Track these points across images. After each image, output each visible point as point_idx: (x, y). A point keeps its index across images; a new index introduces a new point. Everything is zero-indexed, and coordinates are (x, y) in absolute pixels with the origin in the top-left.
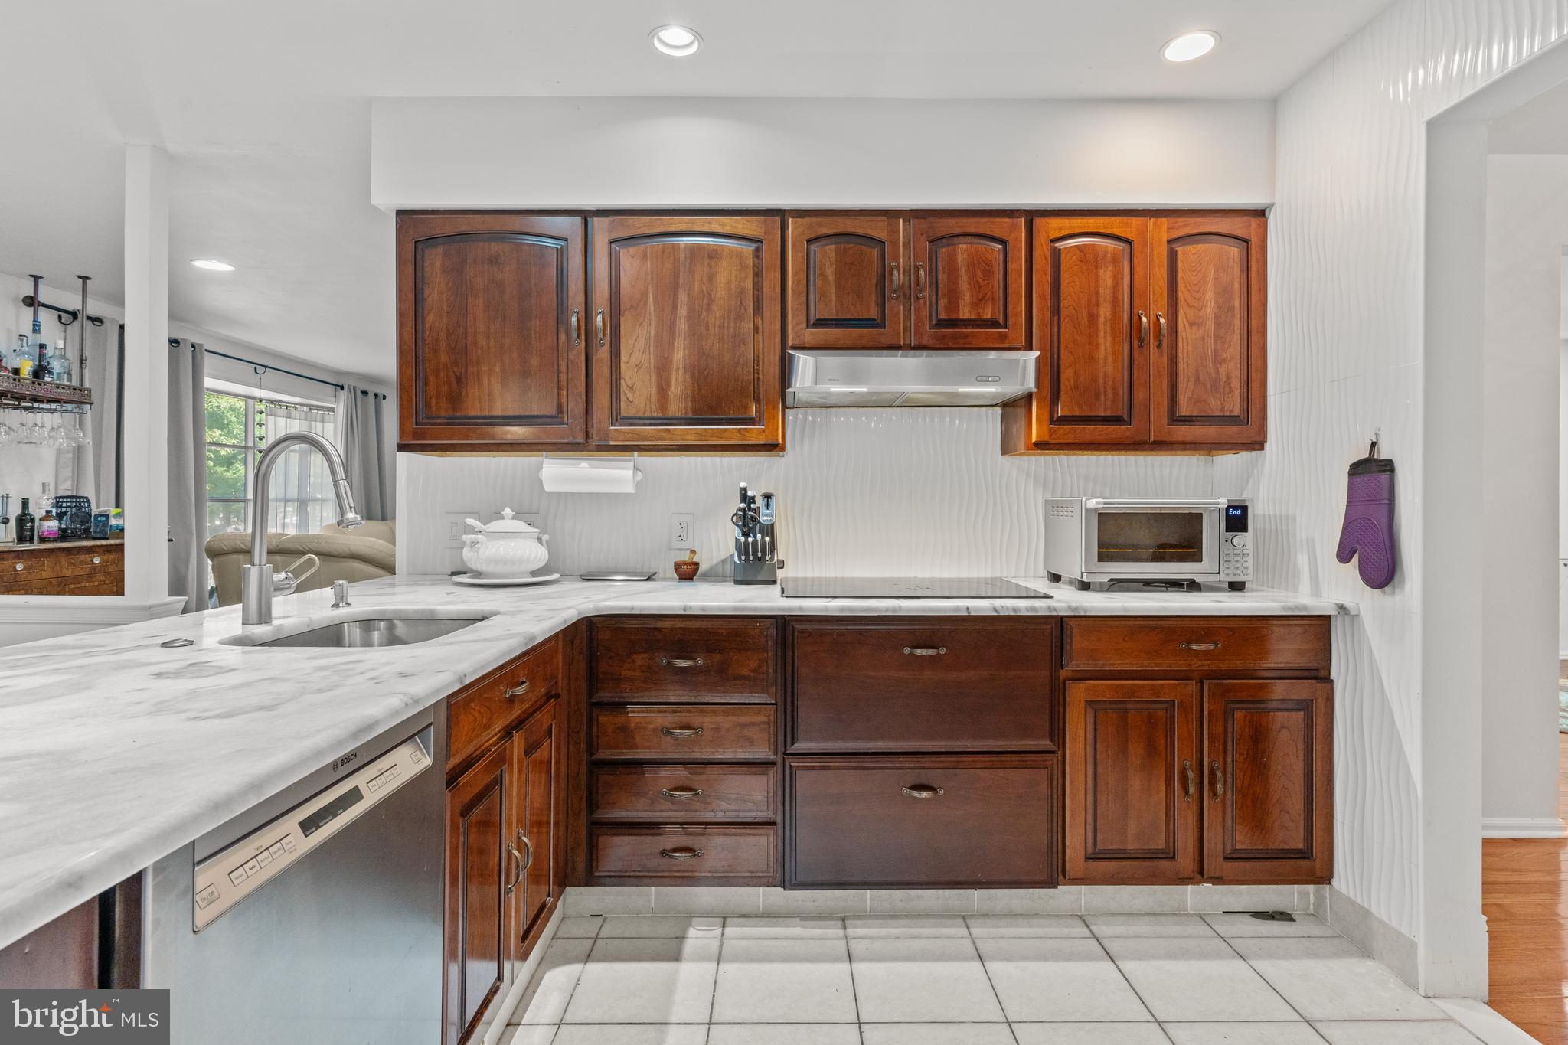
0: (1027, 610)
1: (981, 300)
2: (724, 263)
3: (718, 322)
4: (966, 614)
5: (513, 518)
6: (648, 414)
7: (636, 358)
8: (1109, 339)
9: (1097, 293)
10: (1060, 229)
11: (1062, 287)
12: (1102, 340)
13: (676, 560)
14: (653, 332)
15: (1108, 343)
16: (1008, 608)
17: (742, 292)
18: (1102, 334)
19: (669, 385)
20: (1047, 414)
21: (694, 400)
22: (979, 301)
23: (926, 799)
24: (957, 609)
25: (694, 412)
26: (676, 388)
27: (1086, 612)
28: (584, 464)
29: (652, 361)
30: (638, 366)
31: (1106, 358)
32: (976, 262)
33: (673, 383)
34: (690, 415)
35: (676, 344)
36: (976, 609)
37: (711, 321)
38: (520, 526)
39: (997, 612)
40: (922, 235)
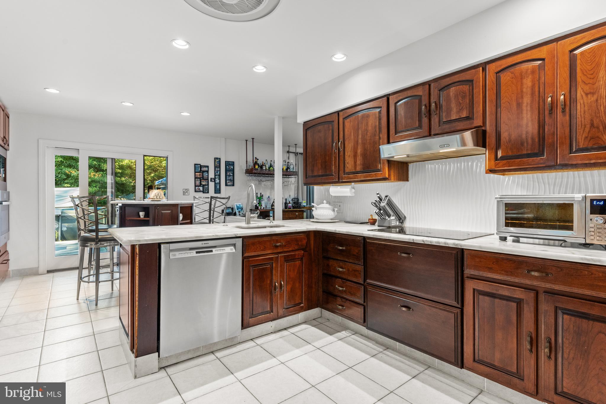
1: (461, 109)
2: (371, 118)
3: (369, 138)
5: (326, 203)
6: (352, 171)
8: (529, 113)
9: (522, 91)
10: (501, 66)
11: (502, 94)
12: (525, 115)
14: (353, 145)
15: (529, 116)
17: (375, 127)
18: (525, 112)
19: (357, 161)
20: (493, 157)
21: (363, 165)
22: (460, 110)
25: (364, 169)
26: (358, 161)
28: (339, 187)
29: (353, 154)
30: (349, 156)
31: (527, 124)
32: (458, 93)
33: (358, 160)
34: (362, 170)
35: (358, 148)
37: (367, 138)
38: (327, 206)
40: (435, 89)
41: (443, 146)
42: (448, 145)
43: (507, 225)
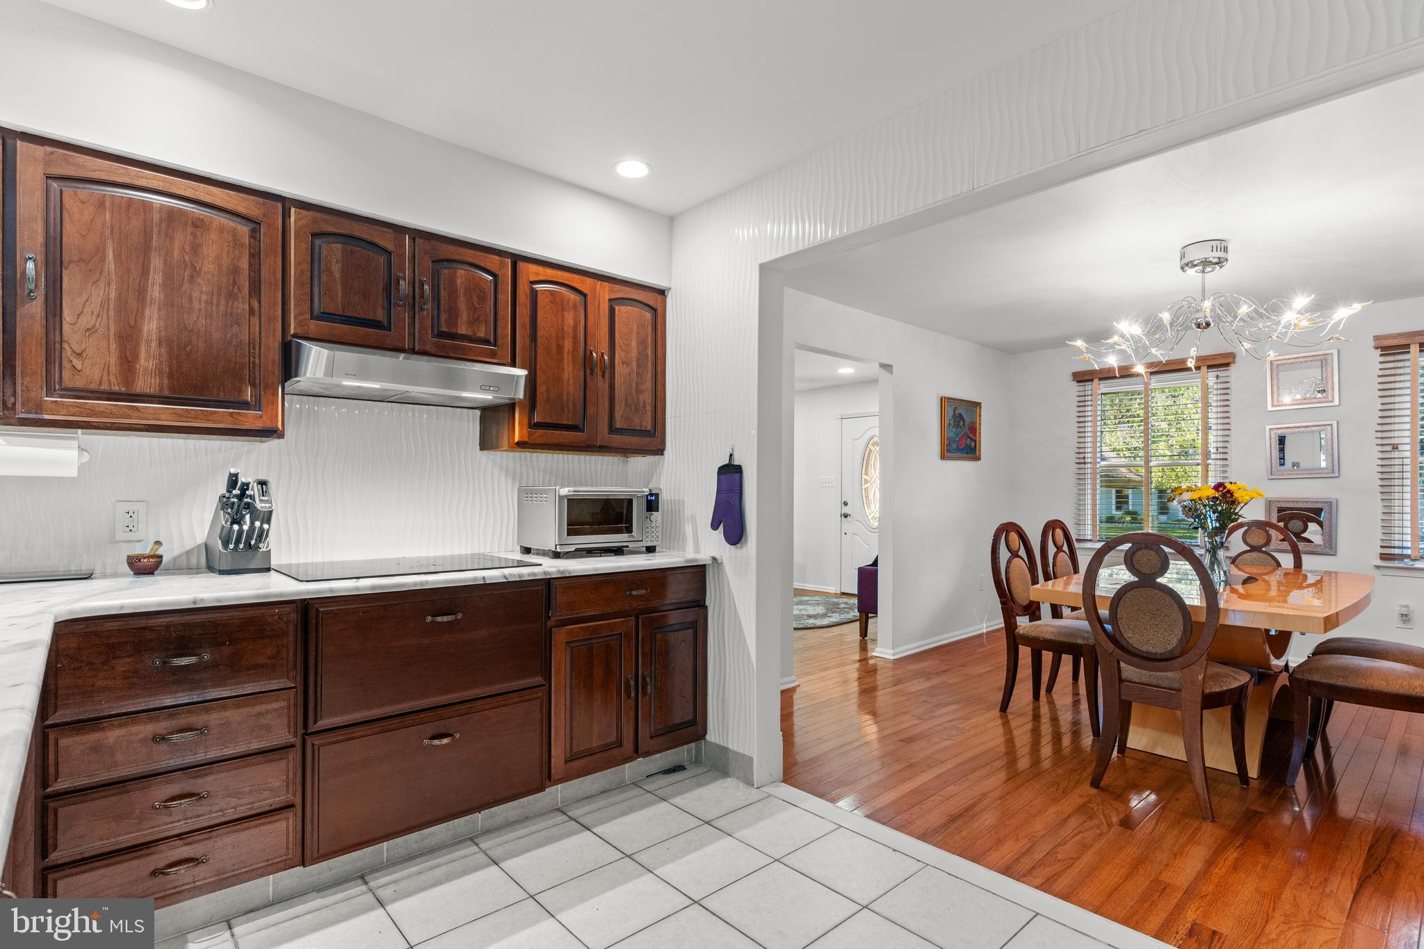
0: (529, 575)
1: (475, 320)
2: (213, 236)
3: (204, 297)
4: (483, 583)
6: (105, 387)
7: (86, 320)
8: (571, 366)
9: (563, 329)
10: (538, 274)
11: (538, 321)
12: (566, 366)
13: (130, 553)
14: (113, 294)
15: (570, 369)
16: (514, 575)
17: (235, 271)
18: (566, 361)
19: (136, 356)
20: (526, 421)
21: (171, 376)
22: (474, 321)
23: (446, 744)
24: (475, 579)
25: (172, 389)
26: (147, 360)
27: (570, 573)
29: (112, 328)
30: (90, 331)
31: (568, 381)
32: (472, 287)
33: (143, 355)
34: (166, 393)
35: (147, 312)
36: (491, 578)
37: (195, 294)
39: (506, 578)
40: (426, 254)
41: (487, 388)
42: (497, 389)
43: (571, 533)
